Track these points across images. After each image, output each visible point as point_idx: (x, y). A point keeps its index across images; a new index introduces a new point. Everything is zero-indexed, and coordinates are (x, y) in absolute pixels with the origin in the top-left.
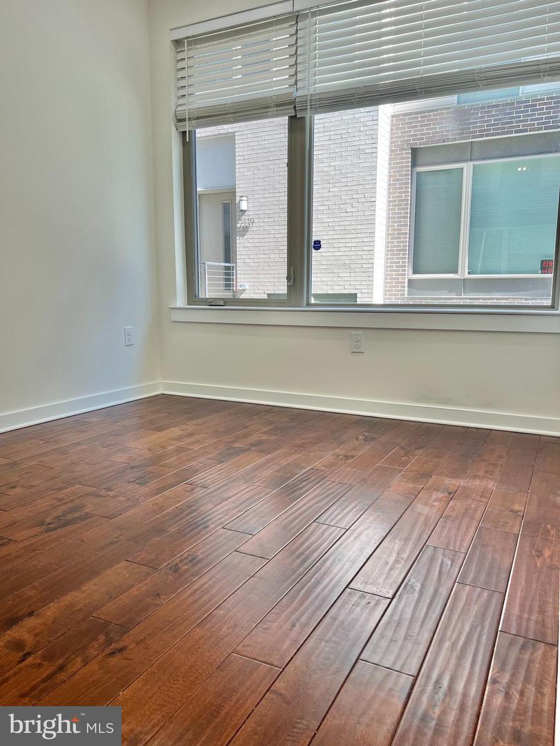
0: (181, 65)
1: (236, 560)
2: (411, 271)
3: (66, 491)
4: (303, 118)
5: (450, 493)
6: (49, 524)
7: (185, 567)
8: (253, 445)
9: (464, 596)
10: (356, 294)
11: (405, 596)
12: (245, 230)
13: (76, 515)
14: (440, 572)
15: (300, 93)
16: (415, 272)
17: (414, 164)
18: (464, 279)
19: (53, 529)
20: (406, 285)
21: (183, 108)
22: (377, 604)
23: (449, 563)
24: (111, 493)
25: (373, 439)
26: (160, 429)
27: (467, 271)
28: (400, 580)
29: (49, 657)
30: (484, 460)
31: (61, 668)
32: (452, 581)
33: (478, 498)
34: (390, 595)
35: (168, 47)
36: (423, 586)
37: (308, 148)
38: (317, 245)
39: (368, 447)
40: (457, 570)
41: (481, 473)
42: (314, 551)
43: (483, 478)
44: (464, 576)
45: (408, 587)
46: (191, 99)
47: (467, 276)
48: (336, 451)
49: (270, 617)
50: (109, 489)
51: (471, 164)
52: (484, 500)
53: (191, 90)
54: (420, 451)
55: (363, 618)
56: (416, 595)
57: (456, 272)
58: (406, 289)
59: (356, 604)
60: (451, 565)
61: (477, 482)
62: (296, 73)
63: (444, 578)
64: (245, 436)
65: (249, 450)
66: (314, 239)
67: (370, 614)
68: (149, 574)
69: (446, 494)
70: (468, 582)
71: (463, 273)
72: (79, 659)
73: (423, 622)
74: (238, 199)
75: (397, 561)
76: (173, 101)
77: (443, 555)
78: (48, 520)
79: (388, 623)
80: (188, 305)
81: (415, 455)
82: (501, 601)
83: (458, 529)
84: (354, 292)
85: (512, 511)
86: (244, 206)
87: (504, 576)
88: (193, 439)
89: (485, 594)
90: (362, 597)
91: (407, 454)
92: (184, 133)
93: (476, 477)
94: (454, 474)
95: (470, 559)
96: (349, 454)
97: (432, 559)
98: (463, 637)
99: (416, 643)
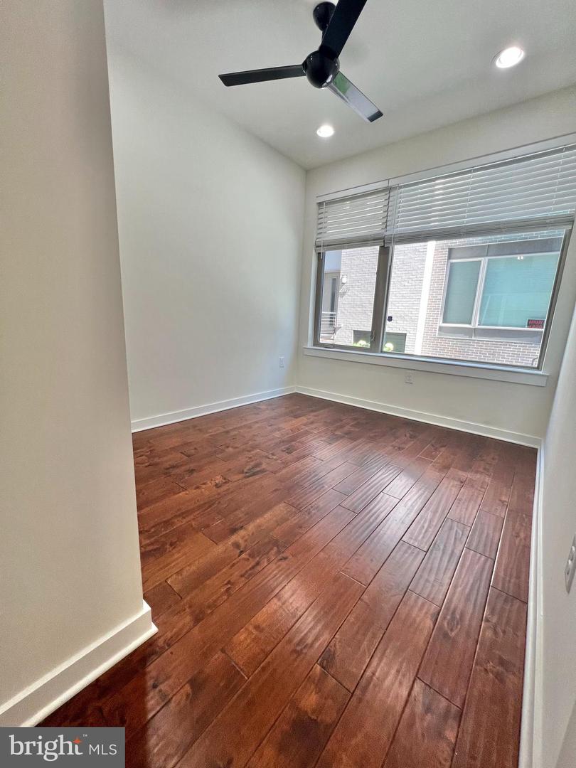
0: (320, 216)
1: (340, 512)
2: (441, 321)
3: (252, 452)
4: (388, 247)
5: (462, 482)
6: (247, 473)
7: (313, 512)
8: (346, 434)
9: (470, 557)
10: (406, 334)
11: (434, 552)
12: (344, 294)
13: (258, 469)
14: (455, 539)
15: (388, 233)
16: (443, 322)
17: (449, 258)
18: (475, 329)
19: (249, 477)
20: (437, 329)
21: (320, 240)
22: (418, 554)
23: (461, 533)
24: (275, 457)
25: (415, 437)
26: (296, 417)
27: (477, 323)
28: (431, 541)
29: (252, 555)
30: (483, 460)
31: (258, 564)
32: (462, 546)
33: (479, 488)
34: (425, 549)
35: (315, 206)
36: (445, 546)
37: (389, 264)
38: (390, 319)
39: (412, 442)
40: (465, 539)
41: (481, 469)
42: (382, 512)
43: (481, 473)
44: (470, 543)
45: (436, 546)
46: (325, 235)
47: (477, 326)
48: (394, 443)
49: (359, 552)
50: (273, 454)
51: (487, 258)
52: (483, 490)
53: (325, 230)
54: (443, 449)
55: (409, 561)
56: (441, 552)
57: (470, 324)
58: (437, 332)
59: (406, 552)
60: (462, 535)
61: (478, 476)
62: (386, 222)
63: (458, 542)
64: (342, 427)
65: (344, 437)
66: (388, 315)
67: (413, 560)
68: (296, 513)
69: (459, 483)
70: (473, 548)
71: (475, 324)
72: (266, 560)
73: (445, 571)
74: (341, 276)
75: (429, 526)
76: (315, 236)
77: (457, 526)
78: (245, 470)
79: (424, 569)
80: (314, 345)
81: (440, 451)
82: (492, 564)
83: (467, 509)
84: (405, 332)
85: (501, 501)
86: (344, 280)
87: (494, 547)
88: (313, 426)
89: (483, 558)
90: (409, 548)
91: (436, 449)
92: (320, 253)
93: (477, 472)
94: (463, 469)
95: (474, 532)
96: (401, 446)
97: (451, 528)
98: (469, 586)
99: (441, 584)
